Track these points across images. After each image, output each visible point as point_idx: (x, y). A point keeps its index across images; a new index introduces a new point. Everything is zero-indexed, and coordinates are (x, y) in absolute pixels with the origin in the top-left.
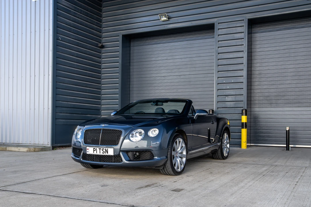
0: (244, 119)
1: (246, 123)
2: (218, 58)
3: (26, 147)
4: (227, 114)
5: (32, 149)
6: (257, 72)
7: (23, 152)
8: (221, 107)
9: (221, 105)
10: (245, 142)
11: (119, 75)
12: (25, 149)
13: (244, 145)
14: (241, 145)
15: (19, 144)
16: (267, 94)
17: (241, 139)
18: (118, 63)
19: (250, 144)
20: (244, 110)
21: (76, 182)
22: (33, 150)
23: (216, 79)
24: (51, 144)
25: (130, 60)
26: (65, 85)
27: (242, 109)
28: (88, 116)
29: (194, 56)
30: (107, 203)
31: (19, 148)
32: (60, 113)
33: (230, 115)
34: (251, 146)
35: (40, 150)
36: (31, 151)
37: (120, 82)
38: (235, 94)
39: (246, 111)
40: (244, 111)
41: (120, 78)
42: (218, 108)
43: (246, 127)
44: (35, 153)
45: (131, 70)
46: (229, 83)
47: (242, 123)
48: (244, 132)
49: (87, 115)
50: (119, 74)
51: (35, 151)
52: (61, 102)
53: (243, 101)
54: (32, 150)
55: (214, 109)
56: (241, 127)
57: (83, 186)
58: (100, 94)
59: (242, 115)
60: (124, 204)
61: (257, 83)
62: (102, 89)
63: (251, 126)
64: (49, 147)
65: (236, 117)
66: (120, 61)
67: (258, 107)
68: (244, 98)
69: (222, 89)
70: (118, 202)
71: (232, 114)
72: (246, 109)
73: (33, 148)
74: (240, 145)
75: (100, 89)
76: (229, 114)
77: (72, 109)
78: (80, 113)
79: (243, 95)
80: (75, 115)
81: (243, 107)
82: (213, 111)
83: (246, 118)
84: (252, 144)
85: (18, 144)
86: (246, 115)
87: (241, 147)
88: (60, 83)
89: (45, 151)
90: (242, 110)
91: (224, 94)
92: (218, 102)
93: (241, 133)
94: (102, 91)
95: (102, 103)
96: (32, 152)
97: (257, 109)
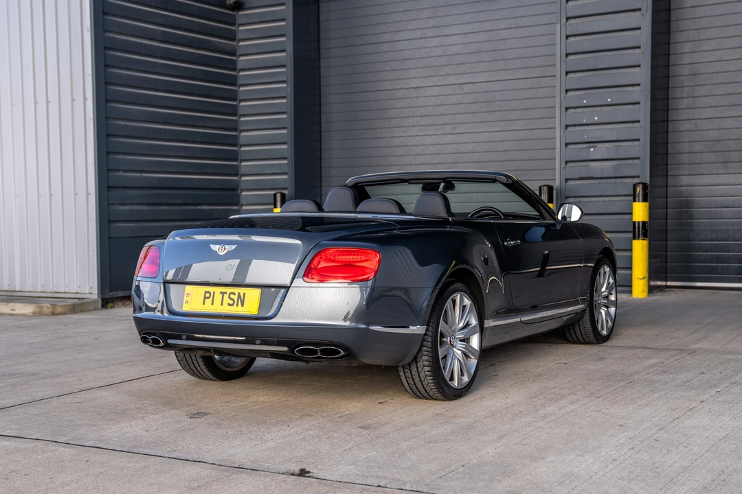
0: (640, 212)
1: (644, 223)
2: (568, 34)
3: (31, 303)
4: (595, 196)
5: (47, 307)
6: (685, 70)
7: (24, 315)
8: (577, 177)
9: (576, 170)
10: (644, 278)
11: (289, 88)
12: (28, 309)
13: (639, 288)
14: (631, 286)
15: (14, 294)
16: (714, 135)
17: (630, 268)
18: (284, 54)
19: (664, 283)
20: (641, 185)
21: (133, 406)
22: (50, 310)
23: (562, 97)
24: (98, 294)
25: (319, 40)
26: (131, 124)
27: (636, 180)
28: (204, 210)
29: (502, 25)
30: (187, 460)
31: (12, 304)
32: (121, 204)
33: (600, 199)
34: (667, 287)
35: (70, 310)
36: (45, 315)
37: (291, 110)
38: (615, 139)
39: (645, 186)
40: (639, 189)
41: (289, 96)
42: (567, 180)
43: (645, 236)
44: (53, 319)
45: (323, 72)
46: (600, 106)
47: (634, 223)
48: (640, 248)
49: (199, 207)
50: (287, 85)
51: (53, 314)
52: (121, 173)
53: (639, 158)
54: (45, 310)
55: (556, 184)
56: (631, 235)
57: (145, 415)
58: (235, 145)
59: (635, 201)
60: (223, 463)
61: (684, 103)
62: (242, 128)
63: (668, 229)
64: (94, 302)
65: (617, 204)
66: (290, 48)
67: (687, 173)
68: (642, 149)
69: (580, 125)
70: (213, 458)
71: (607, 196)
72: (648, 181)
73: (49, 306)
74: (627, 286)
75: (236, 130)
76: (598, 196)
77: (156, 192)
78: (179, 202)
79: (638, 140)
80: (163, 208)
81: (638, 177)
82: (550, 188)
83: (647, 209)
84: (669, 283)
85: (9, 294)
86: (645, 200)
87: (630, 292)
88: (118, 119)
89: (83, 311)
90: (635, 186)
91: (586, 138)
92: (567, 162)
93: (631, 250)
94: (243, 134)
95: (242, 171)
96: (47, 315)
97: (685, 180)
